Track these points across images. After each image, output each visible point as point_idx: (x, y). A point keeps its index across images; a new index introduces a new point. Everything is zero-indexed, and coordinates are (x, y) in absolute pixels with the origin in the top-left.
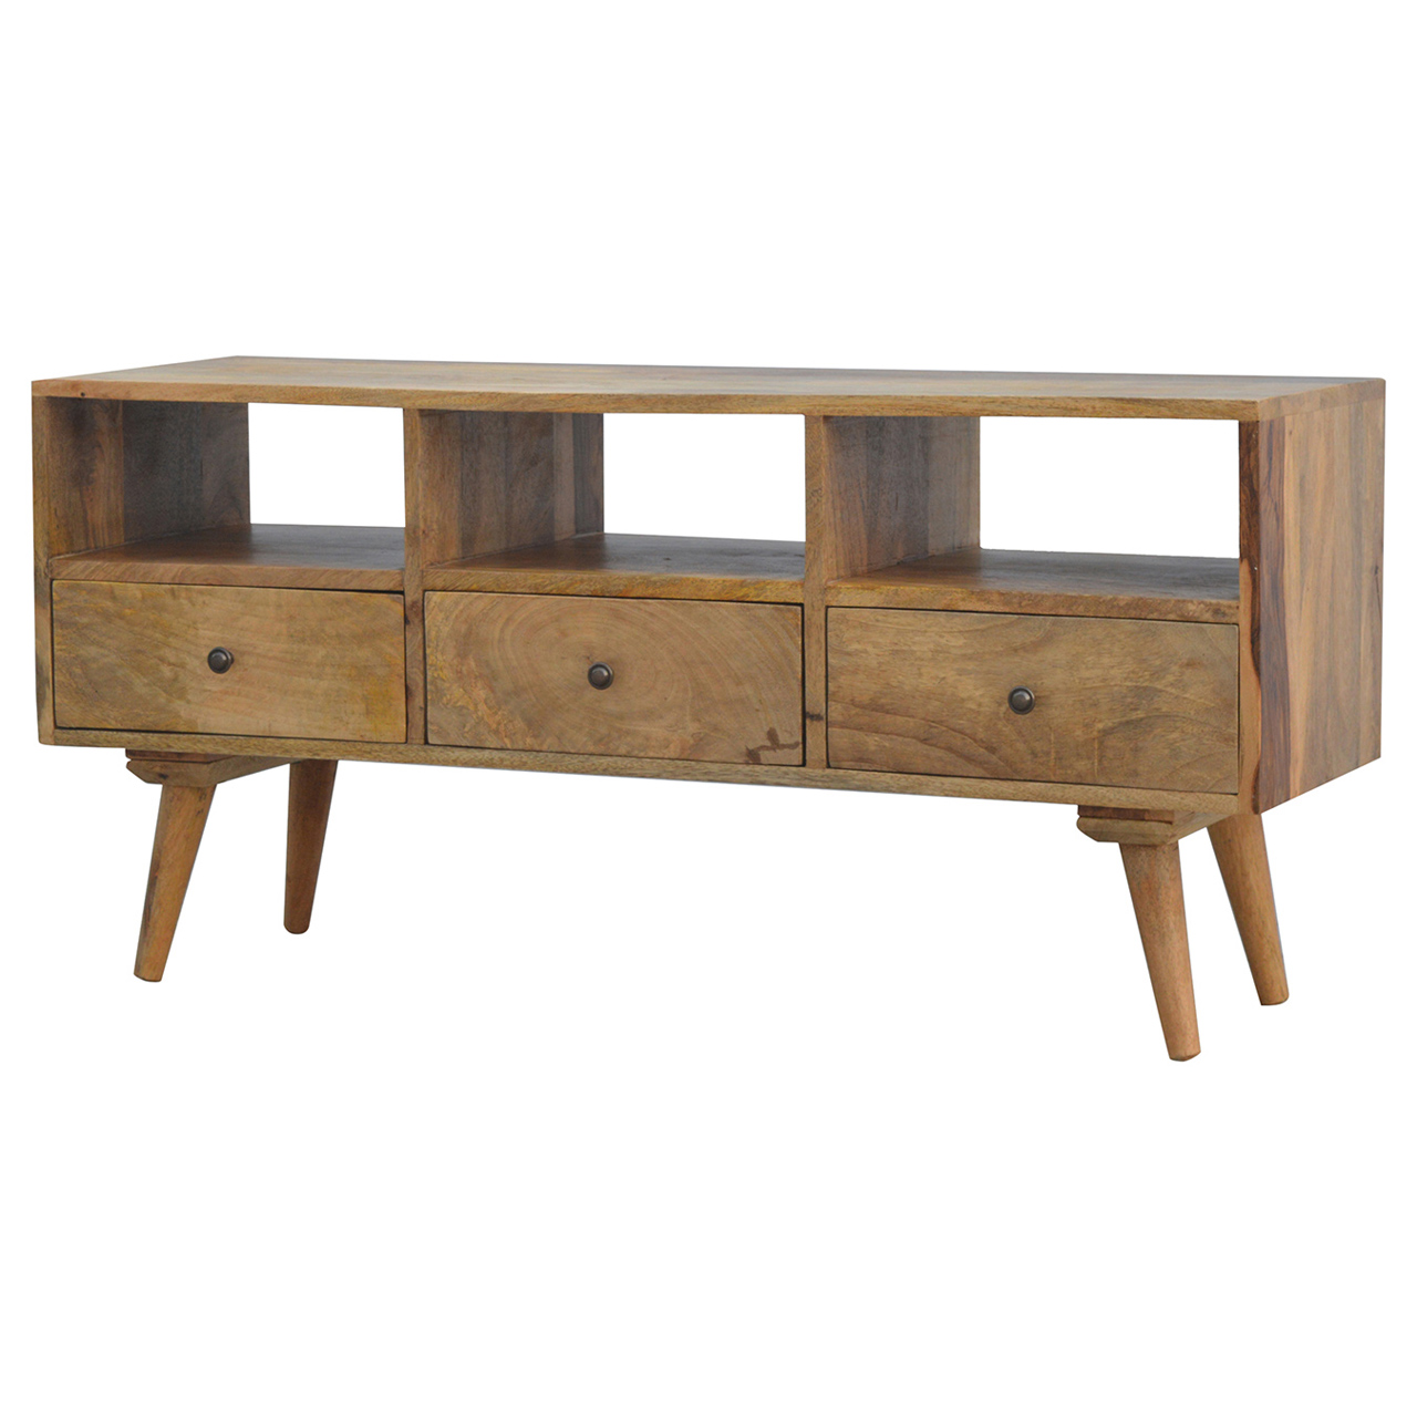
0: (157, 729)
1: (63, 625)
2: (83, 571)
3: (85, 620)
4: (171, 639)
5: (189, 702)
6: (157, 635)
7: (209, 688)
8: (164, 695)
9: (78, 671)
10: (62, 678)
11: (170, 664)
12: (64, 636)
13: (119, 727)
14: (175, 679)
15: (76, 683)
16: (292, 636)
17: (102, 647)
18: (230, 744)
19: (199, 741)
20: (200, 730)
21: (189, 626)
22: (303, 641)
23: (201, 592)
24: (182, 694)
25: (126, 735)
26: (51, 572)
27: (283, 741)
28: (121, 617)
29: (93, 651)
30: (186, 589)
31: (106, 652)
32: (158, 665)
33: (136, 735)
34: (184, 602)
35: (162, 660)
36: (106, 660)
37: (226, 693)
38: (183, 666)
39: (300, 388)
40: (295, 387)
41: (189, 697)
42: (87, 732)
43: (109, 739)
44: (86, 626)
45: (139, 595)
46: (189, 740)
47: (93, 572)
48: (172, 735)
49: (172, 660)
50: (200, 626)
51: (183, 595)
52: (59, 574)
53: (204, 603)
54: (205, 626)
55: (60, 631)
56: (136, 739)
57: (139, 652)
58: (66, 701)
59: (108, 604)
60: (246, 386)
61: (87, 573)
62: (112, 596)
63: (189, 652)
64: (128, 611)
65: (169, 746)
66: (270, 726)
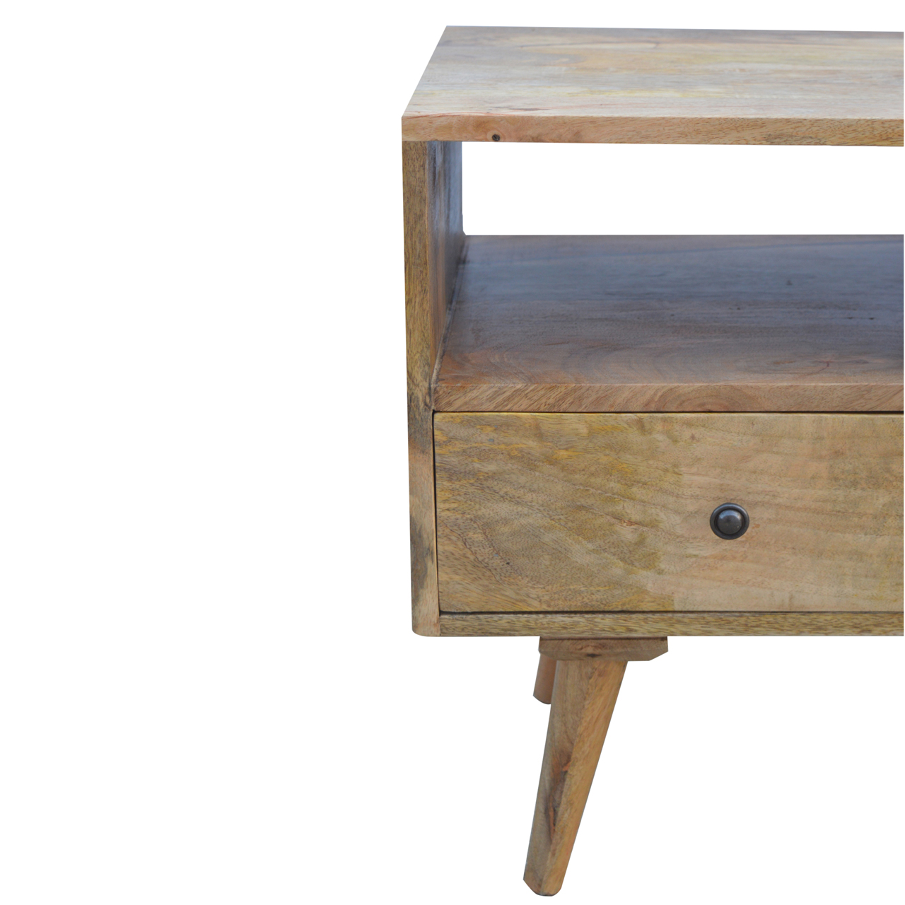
0: (607, 609)
1: (452, 475)
2: (491, 399)
3: (491, 467)
4: (634, 489)
5: (661, 572)
6: (612, 484)
7: (695, 553)
8: (621, 564)
9: (478, 537)
10: (450, 548)
11: (631, 523)
12: (453, 490)
13: (544, 608)
14: (641, 542)
15: (474, 553)
16: (836, 479)
17: (518, 503)
18: (729, 622)
19: (679, 622)
20: (677, 608)
21: (666, 471)
22: (855, 484)
23: (689, 424)
24: (650, 562)
25: (559, 618)
26: (436, 401)
27: (814, 616)
28: (552, 461)
29: (504, 509)
30: (664, 420)
31: (526, 510)
32: (612, 525)
33: (577, 618)
34: (660, 437)
35: (619, 518)
36: (523, 521)
37: (723, 558)
38: (653, 524)
39: (883, 122)
40: (873, 121)
41: (662, 566)
42: (496, 617)
43: (532, 625)
44: (492, 476)
45: (584, 430)
46: (663, 620)
47: (509, 399)
48: (634, 616)
49: (636, 517)
50: (683, 469)
51: (659, 427)
52: (449, 404)
53: (693, 437)
54: (694, 470)
55: (446, 484)
56: (576, 624)
57: (581, 508)
58: (457, 578)
59: (532, 444)
60: (788, 121)
61: (500, 399)
62: (539, 435)
63: (663, 506)
64: (563, 453)
65: (630, 630)
66: (791, 598)
